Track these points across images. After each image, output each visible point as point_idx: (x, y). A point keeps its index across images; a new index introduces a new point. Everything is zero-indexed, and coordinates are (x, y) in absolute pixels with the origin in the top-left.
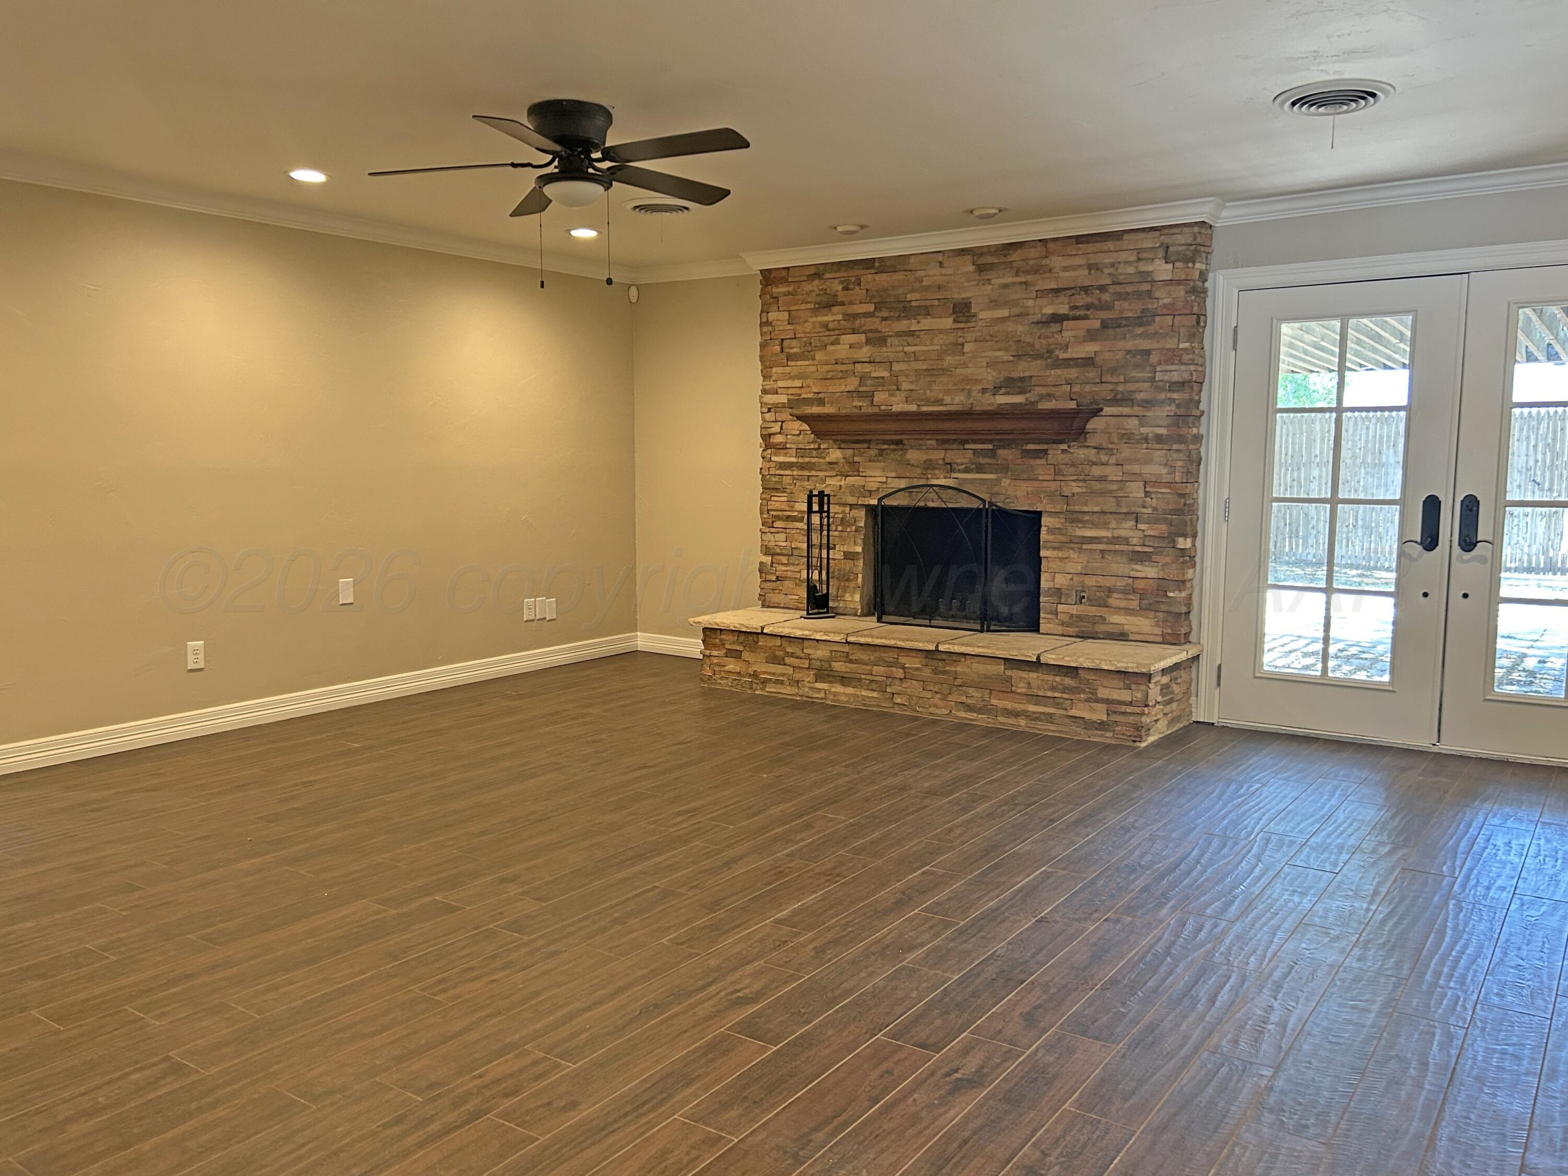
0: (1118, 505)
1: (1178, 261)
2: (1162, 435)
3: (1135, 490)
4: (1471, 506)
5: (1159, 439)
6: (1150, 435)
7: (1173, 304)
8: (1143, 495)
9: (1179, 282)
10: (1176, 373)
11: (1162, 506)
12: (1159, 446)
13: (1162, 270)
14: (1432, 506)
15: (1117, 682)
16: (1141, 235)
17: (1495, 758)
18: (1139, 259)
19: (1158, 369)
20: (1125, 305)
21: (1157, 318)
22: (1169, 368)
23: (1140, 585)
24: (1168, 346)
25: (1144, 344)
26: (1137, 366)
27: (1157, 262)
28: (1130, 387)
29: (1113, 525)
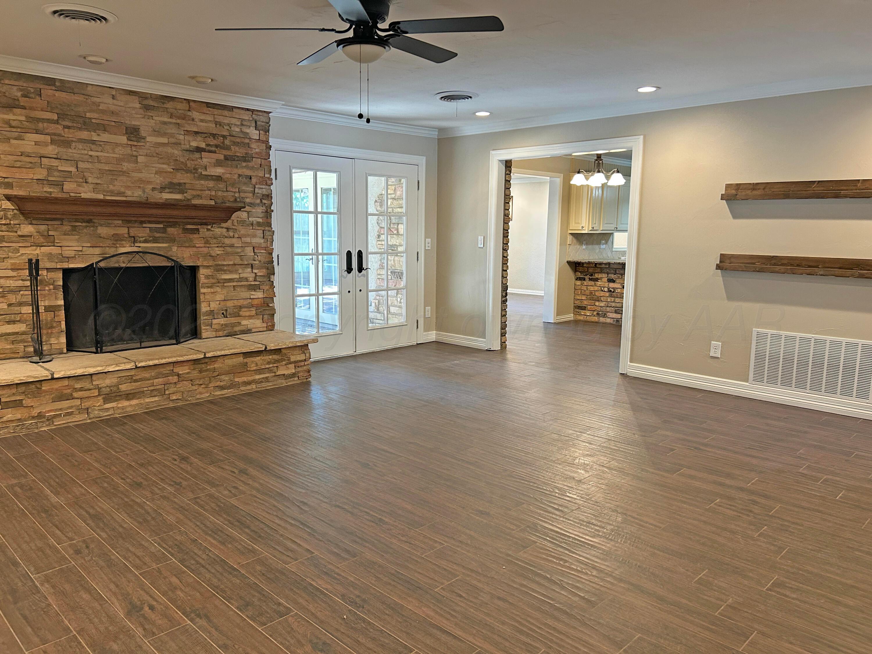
0: (242, 260)
1: (262, 130)
2: (260, 222)
3: (249, 251)
4: (360, 254)
5: (259, 224)
6: (255, 222)
7: (260, 153)
8: (253, 254)
9: (263, 142)
10: (261, 190)
11: (263, 260)
12: (259, 228)
13: (254, 134)
14: (349, 254)
15: (297, 352)
16: (243, 112)
18: (242, 125)
19: (257, 187)
20: (237, 148)
21: (254, 159)
22: (261, 187)
23: (255, 302)
24: (260, 175)
25: (248, 173)
26: (245, 184)
27: (251, 128)
28: (242, 195)
29: (240, 271)
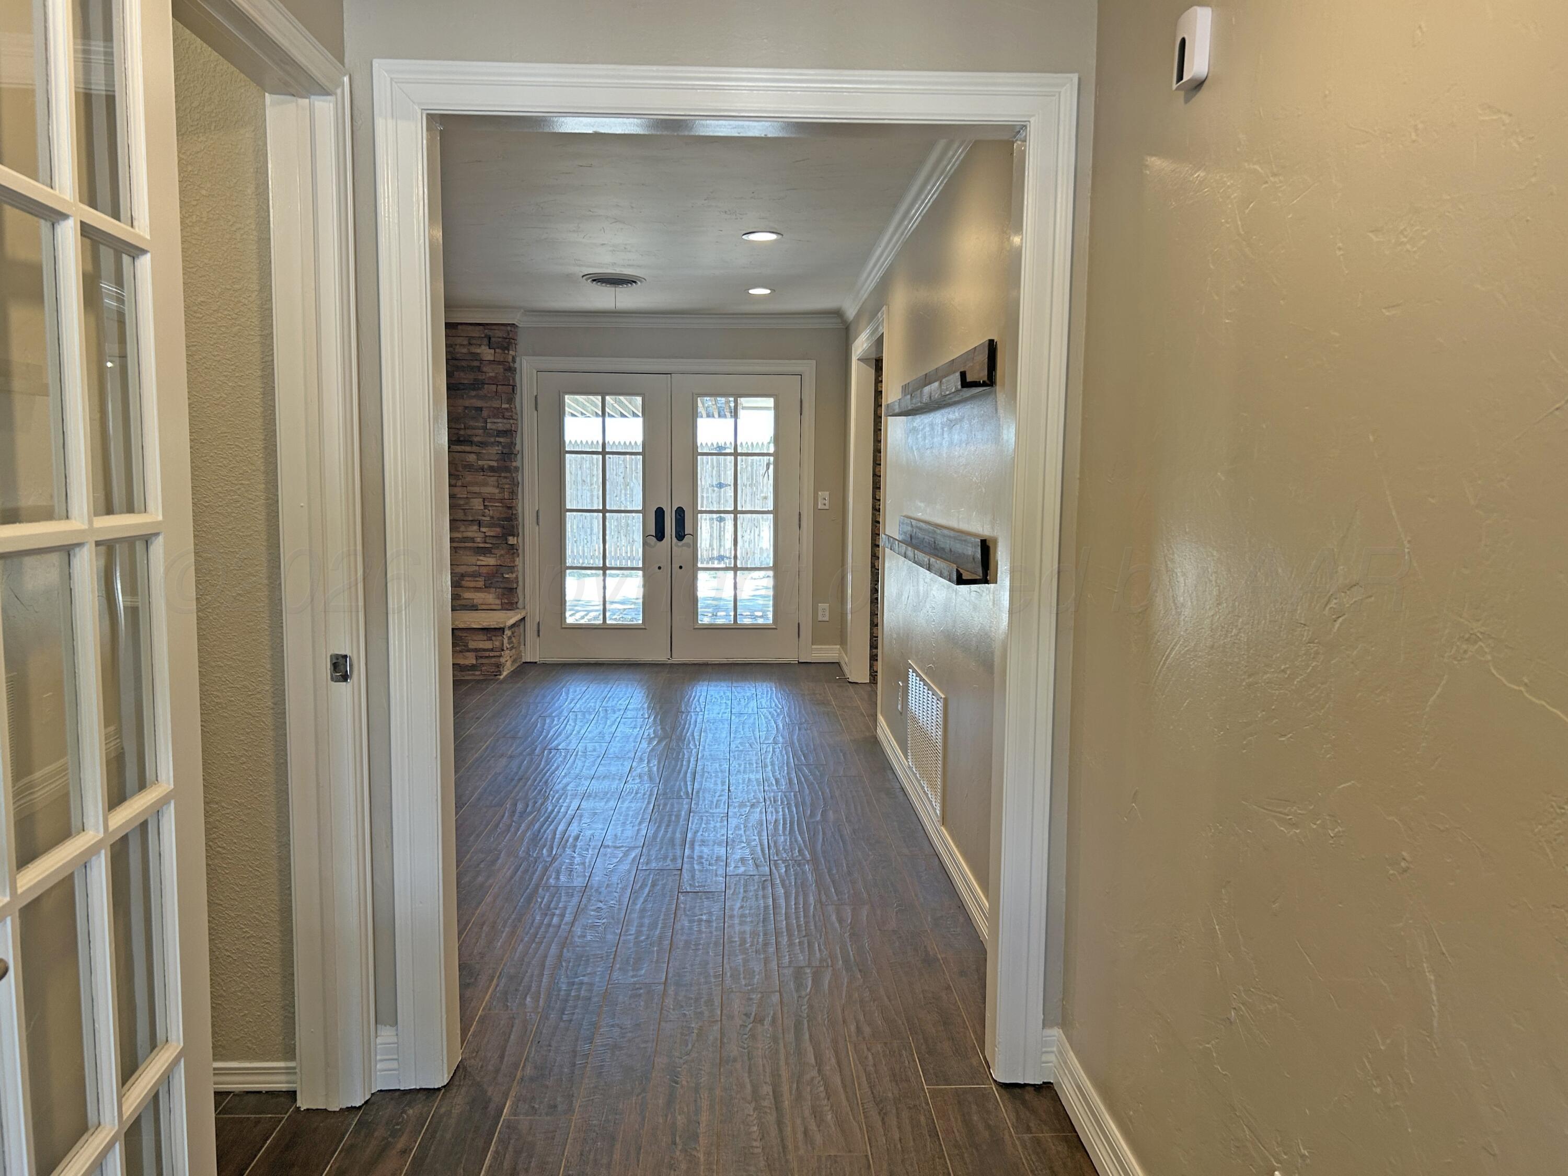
0: (465, 514)
1: (498, 348)
2: (493, 466)
3: (477, 504)
4: (680, 512)
5: (492, 469)
6: (486, 466)
7: (496, 377)
8: (482, 508)
9: (499, 363)
10: (501, 424)
11: (497, 515)
12: (492, 474)
13: (487, 353)
14: (660, 513)
15: (481, 636)
16: (470, 328)
17: (701, 662)
18: (470, 344)
19: (489, 421)
20: (462, 374)
21: (486, 386)
22: (495, 420)
23: (484, 570)
24: (495, 406)
25: (479, 403)
26: (473, 418)
27: (483, 347)
28: (469, 432)
29: (462, 529)
